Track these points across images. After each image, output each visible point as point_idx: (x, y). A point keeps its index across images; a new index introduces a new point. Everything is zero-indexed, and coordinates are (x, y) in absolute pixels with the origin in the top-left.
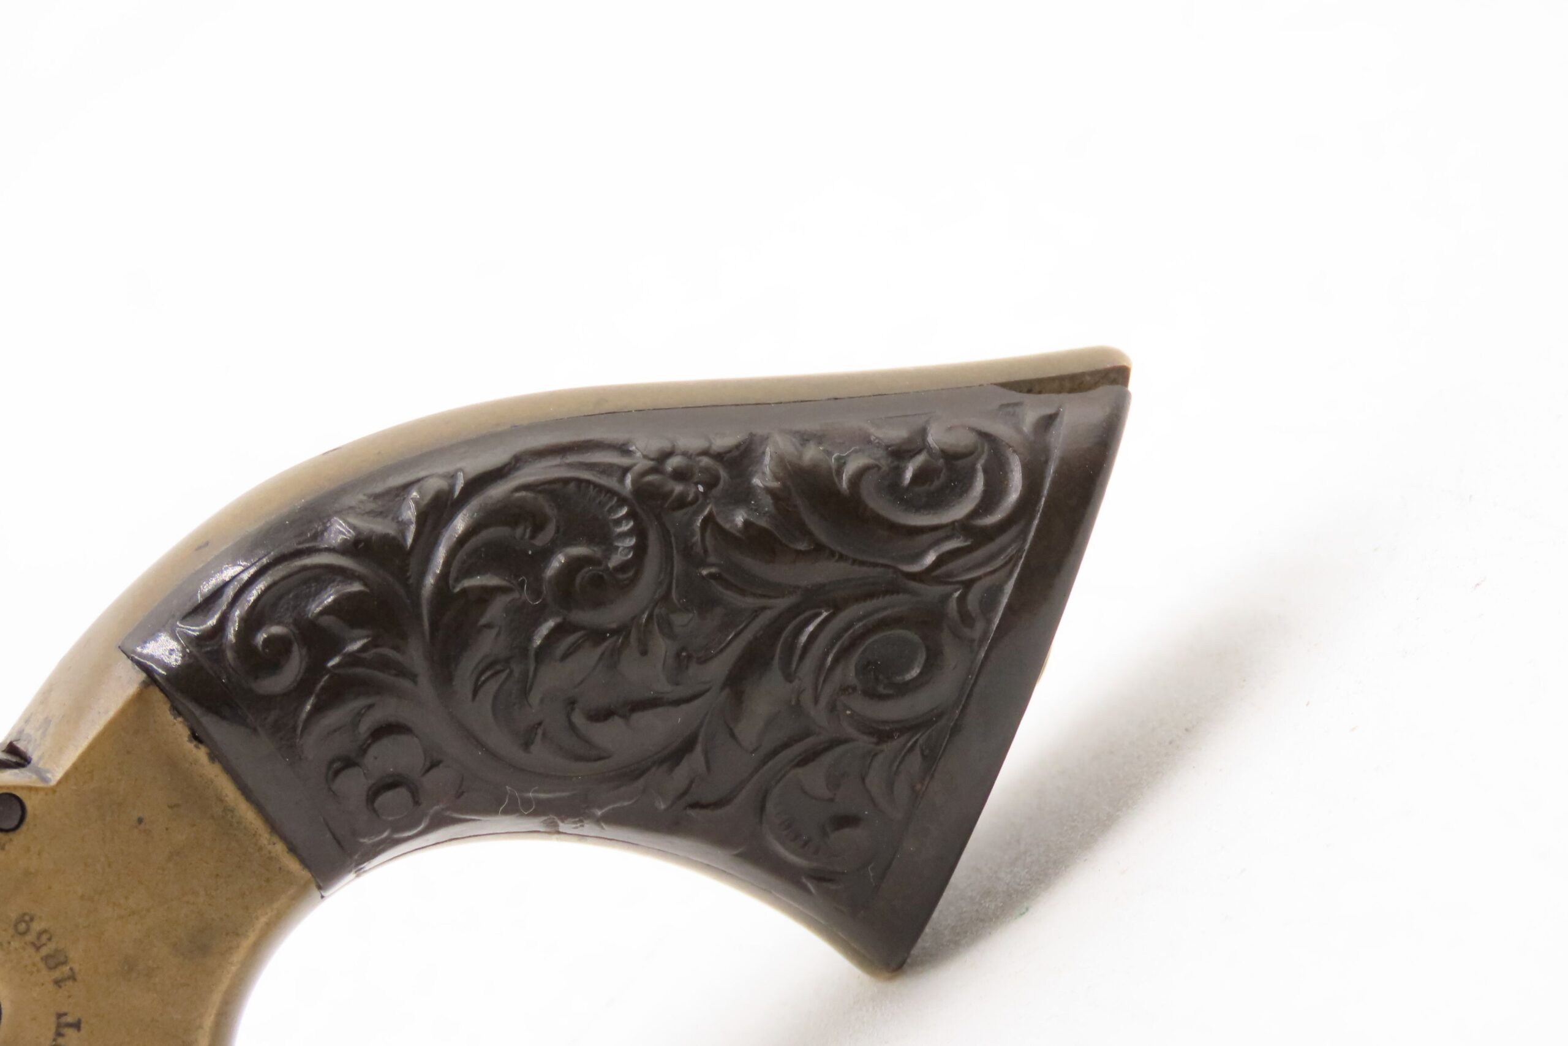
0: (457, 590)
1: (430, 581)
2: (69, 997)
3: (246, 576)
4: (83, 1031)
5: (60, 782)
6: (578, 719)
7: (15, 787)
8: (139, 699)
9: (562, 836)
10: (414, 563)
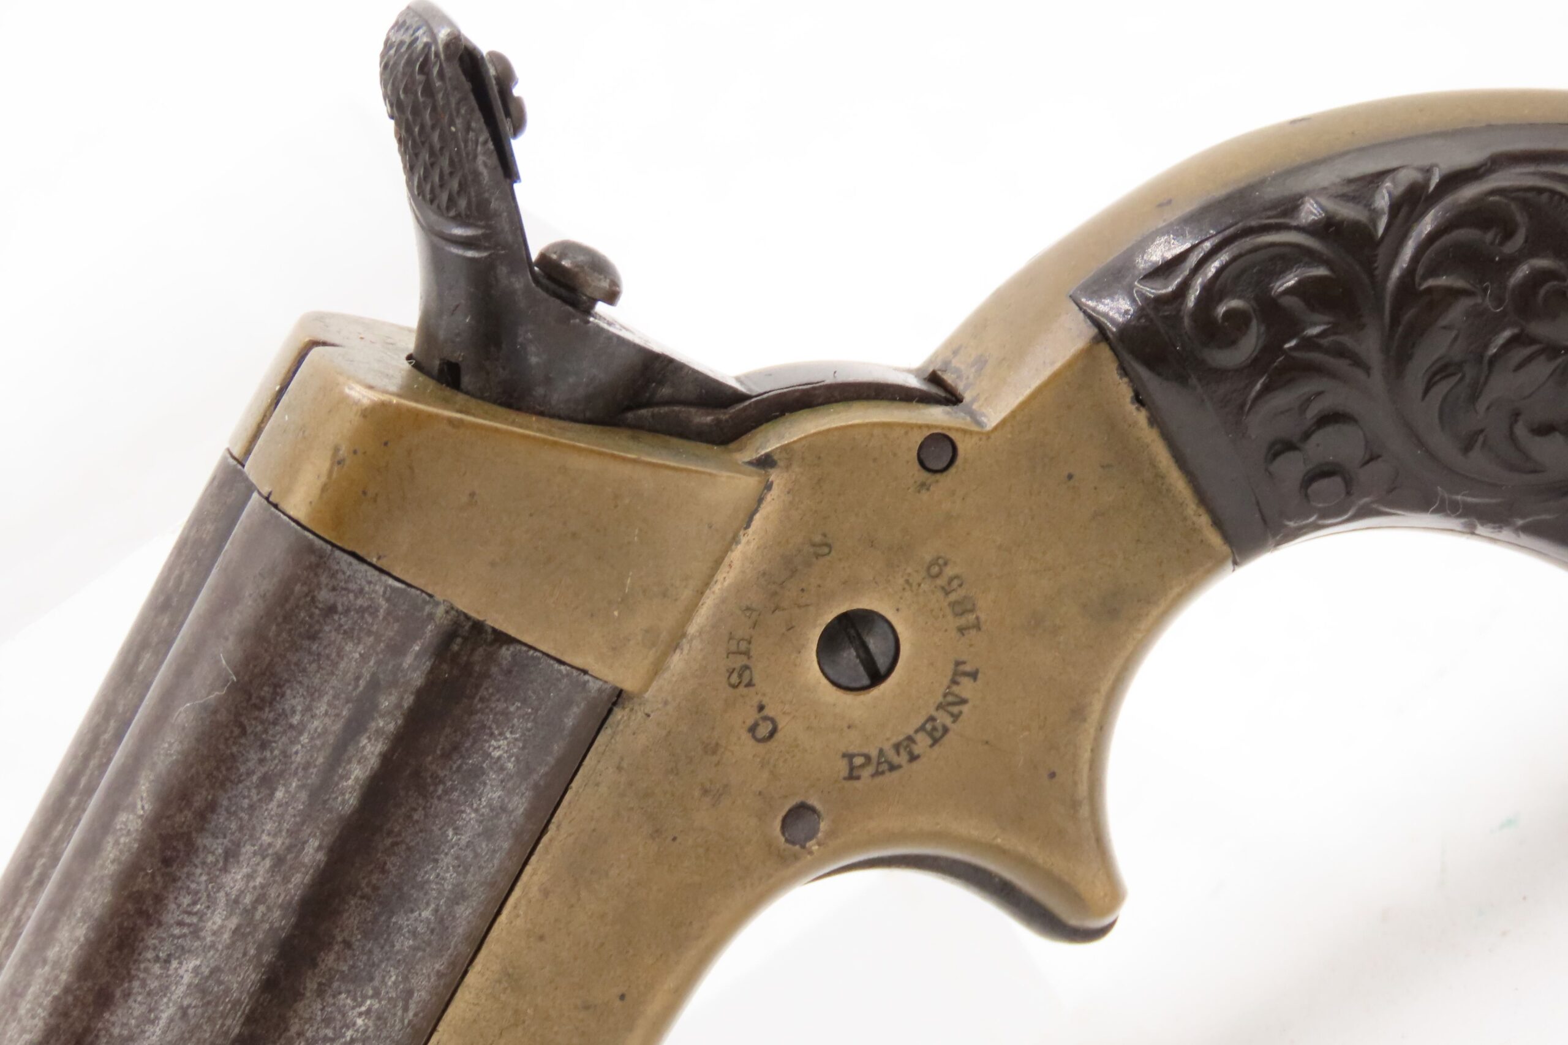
0: (1422, 287)
1: (1396, 273)
2: (971, 645)
3: (1208, 245)
4: (979, 682)
5: (996, 428)
6: (1520, 430)
7: (950, 429)
8: (1087, 353)
10: (1382, 252)
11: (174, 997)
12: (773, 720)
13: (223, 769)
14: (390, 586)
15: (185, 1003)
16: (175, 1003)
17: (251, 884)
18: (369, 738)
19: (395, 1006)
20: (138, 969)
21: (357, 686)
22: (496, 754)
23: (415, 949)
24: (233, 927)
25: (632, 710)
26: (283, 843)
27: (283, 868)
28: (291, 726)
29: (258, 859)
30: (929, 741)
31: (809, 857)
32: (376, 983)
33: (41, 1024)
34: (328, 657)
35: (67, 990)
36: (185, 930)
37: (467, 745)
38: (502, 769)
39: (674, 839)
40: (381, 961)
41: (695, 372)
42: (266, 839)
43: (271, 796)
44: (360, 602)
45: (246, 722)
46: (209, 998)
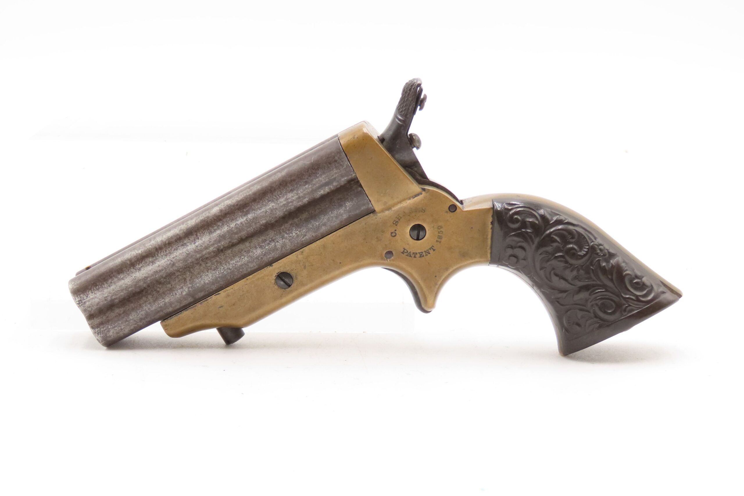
0: (552, 236)
1: (548, 232)
2: (437, 245)
3: (521, 206)
4: (434, 252)
5: (465, 211)
6: (552, 272)
7: (457, 206)
8: (488, 210)
9: (533, 289)
10: (549, 227)
11: (266, 208)
12: (396, 234)
13: (300, 176)
14: (348, 164)
15: (267, 210)
16: (266, 209)
17: (292, 198)
18: (328, 188)
19: (301, 236)
20: (264, 199)
21: (332, 177)
22: (347, 205)
23: (311, 228)
24: (284, 203)
25: (374, 215)
26: (302, 195)
27: (299, 200)
28: (316, 176)
29: (296, 194)
30: (419, 256)
31: (387, 261)
32: (301, 229)
33: (241, 197)
34: (330, 169)
35: (250, 195)
36: (276, 198)
37: (343, 200)
38: (346, 208)
39: (367, 242)
40: (304, 226)
41: (423, 169)
42: (299, 192)
43: (305, 186)
44: (342, 163)
45: (309, 170)
46: (272, 213)
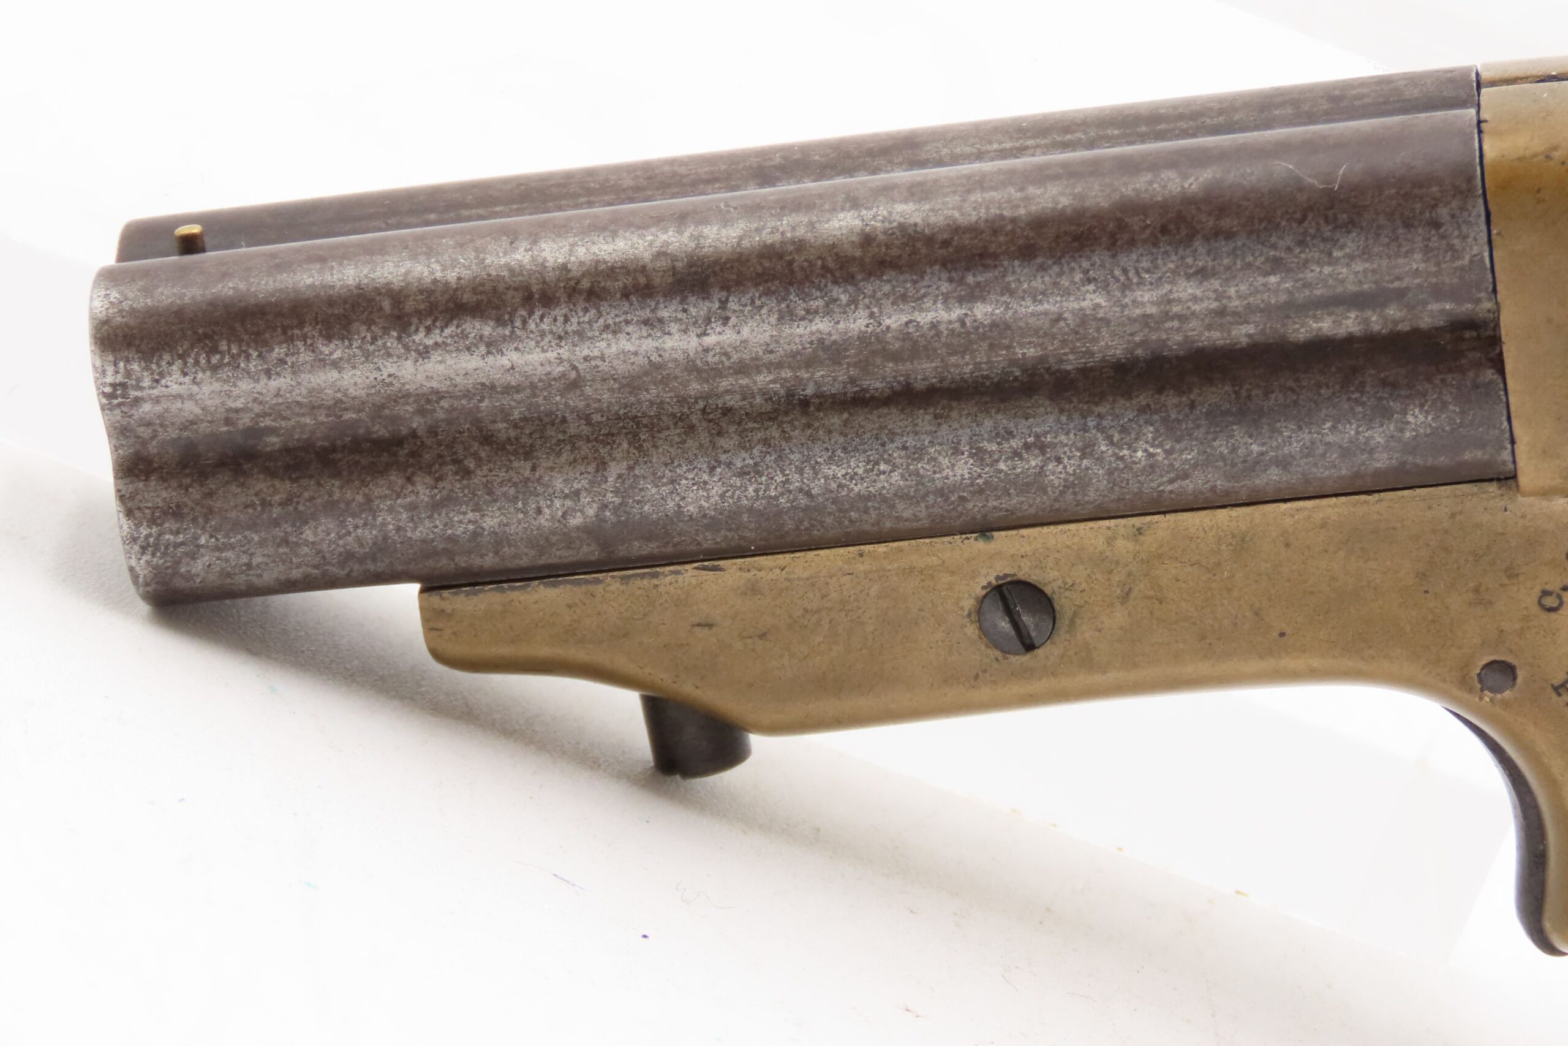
11: (1064, 304)
12: (1561, 604)
13: (1263, 225)
14: (1482, 258)
15: (1066, 315)
16: (1061, 307)
17: (1190, 304)
18: (1357, 317)
19: (1168, 472)
20: (1069, 264)
21: (1392, 282)
22: (1410, 419)
23: (1222, 457)
24: (1148, 312)
25: (1502, 495)
26: (1237, 307)
27: (1216, 319)
28: (1330, 254)
29: (1213, 295)
31: (1477, 699)
32: (1178, 447)
33: (974, 218)
34: (1400, 246)
35: (1014, 220)
36: (1122, 279)
37: (1403, 393)
38: (1402, 430)
39: (1426, 592)
40: (1196, 439)
42: (1232, 291)
43: (1267, 274)
44: (1456, 242)
45: (1310, 218)
46: (1081, 331)
